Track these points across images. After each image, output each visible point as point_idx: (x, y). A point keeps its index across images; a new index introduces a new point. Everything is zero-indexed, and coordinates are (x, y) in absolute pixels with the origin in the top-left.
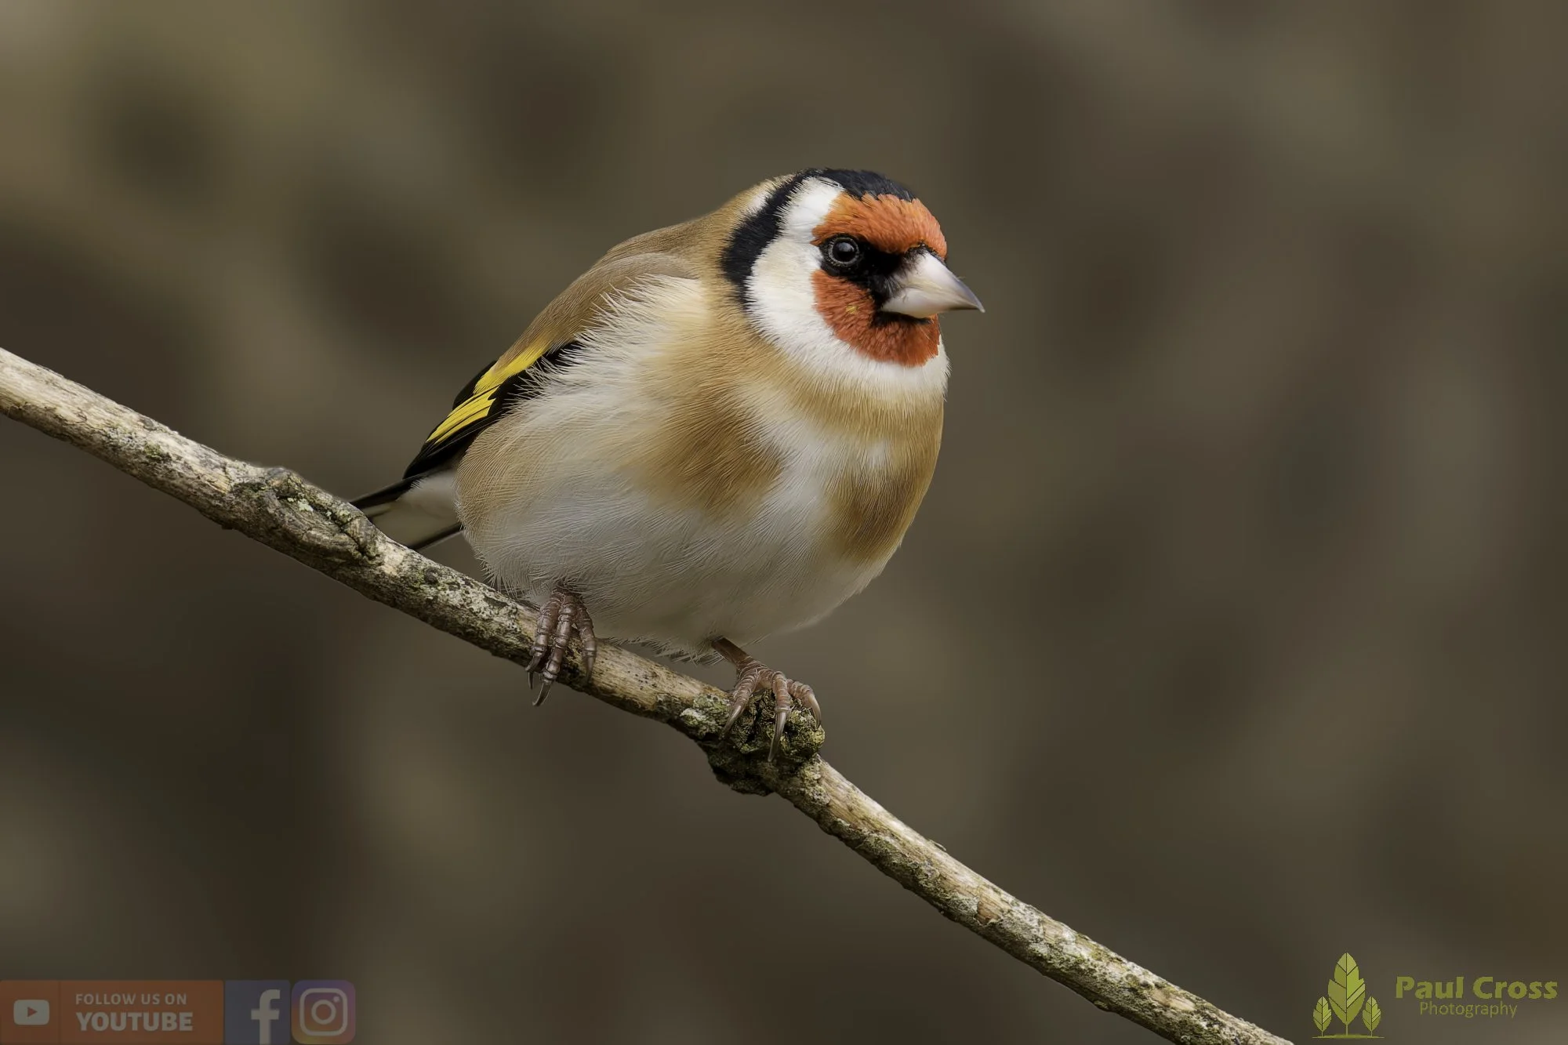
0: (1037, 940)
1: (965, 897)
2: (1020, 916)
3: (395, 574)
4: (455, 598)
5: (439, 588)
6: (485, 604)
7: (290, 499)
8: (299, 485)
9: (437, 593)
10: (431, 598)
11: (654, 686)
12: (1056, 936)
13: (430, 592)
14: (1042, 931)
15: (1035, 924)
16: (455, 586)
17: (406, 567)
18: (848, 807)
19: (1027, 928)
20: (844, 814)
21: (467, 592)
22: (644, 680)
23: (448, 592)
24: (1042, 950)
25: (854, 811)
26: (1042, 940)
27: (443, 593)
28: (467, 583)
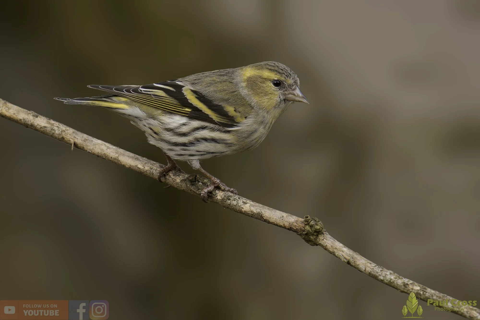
0: (380, 275)
1: (362, 266)
2: (376, 269)
3: (221, 198)
4: (235, 203)
5: (231, 201)
6: (242, 203)
7: (197, 182)
8: (199, 178)
9: (230, 202)
10: (229, 204)
11: (283, 219)
12: (385, 274)
13: (229, 202)
14: (381, 273)
15: (379, 271)
16: (236, 200)
17: (223, 196)
18: (331, 245)
19: (377, 273)
20: (330, 248)
21: (238, 201)
22: (280, 218)
23: (233, 201)
24: (382, 278)
25: (333, 247)
26: (381, 275)
27: (232, 202)
28: (239, 198)
